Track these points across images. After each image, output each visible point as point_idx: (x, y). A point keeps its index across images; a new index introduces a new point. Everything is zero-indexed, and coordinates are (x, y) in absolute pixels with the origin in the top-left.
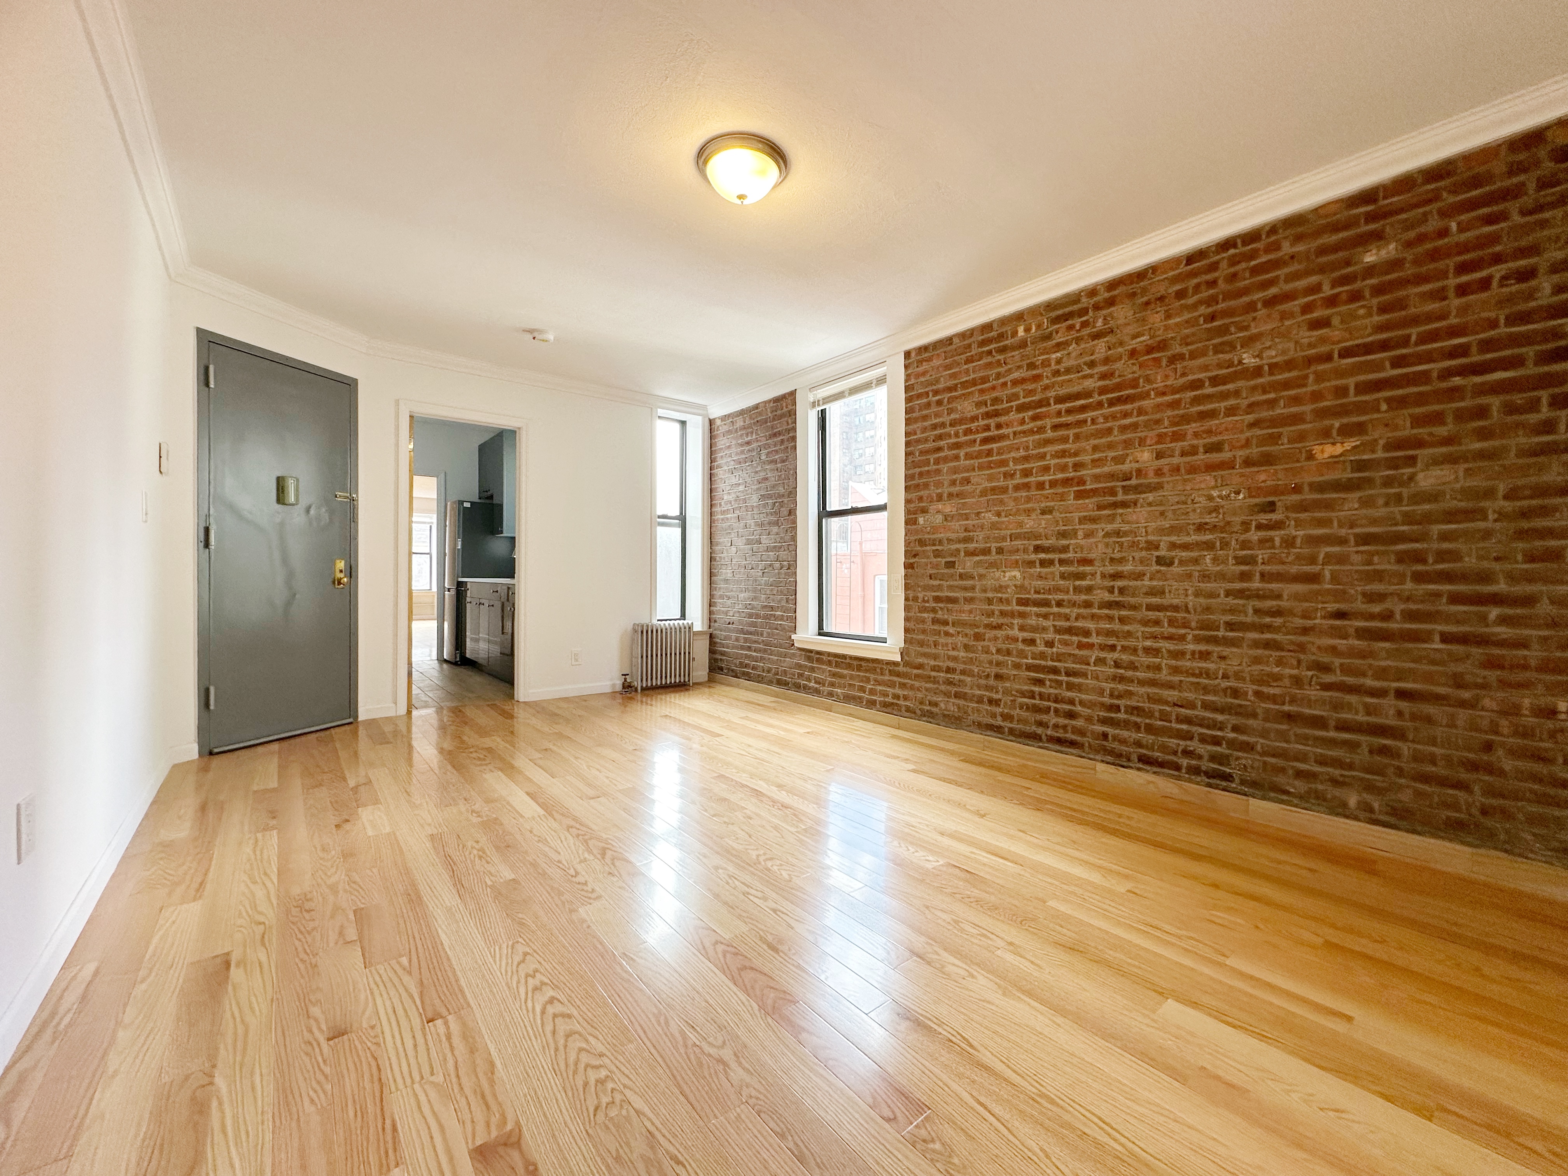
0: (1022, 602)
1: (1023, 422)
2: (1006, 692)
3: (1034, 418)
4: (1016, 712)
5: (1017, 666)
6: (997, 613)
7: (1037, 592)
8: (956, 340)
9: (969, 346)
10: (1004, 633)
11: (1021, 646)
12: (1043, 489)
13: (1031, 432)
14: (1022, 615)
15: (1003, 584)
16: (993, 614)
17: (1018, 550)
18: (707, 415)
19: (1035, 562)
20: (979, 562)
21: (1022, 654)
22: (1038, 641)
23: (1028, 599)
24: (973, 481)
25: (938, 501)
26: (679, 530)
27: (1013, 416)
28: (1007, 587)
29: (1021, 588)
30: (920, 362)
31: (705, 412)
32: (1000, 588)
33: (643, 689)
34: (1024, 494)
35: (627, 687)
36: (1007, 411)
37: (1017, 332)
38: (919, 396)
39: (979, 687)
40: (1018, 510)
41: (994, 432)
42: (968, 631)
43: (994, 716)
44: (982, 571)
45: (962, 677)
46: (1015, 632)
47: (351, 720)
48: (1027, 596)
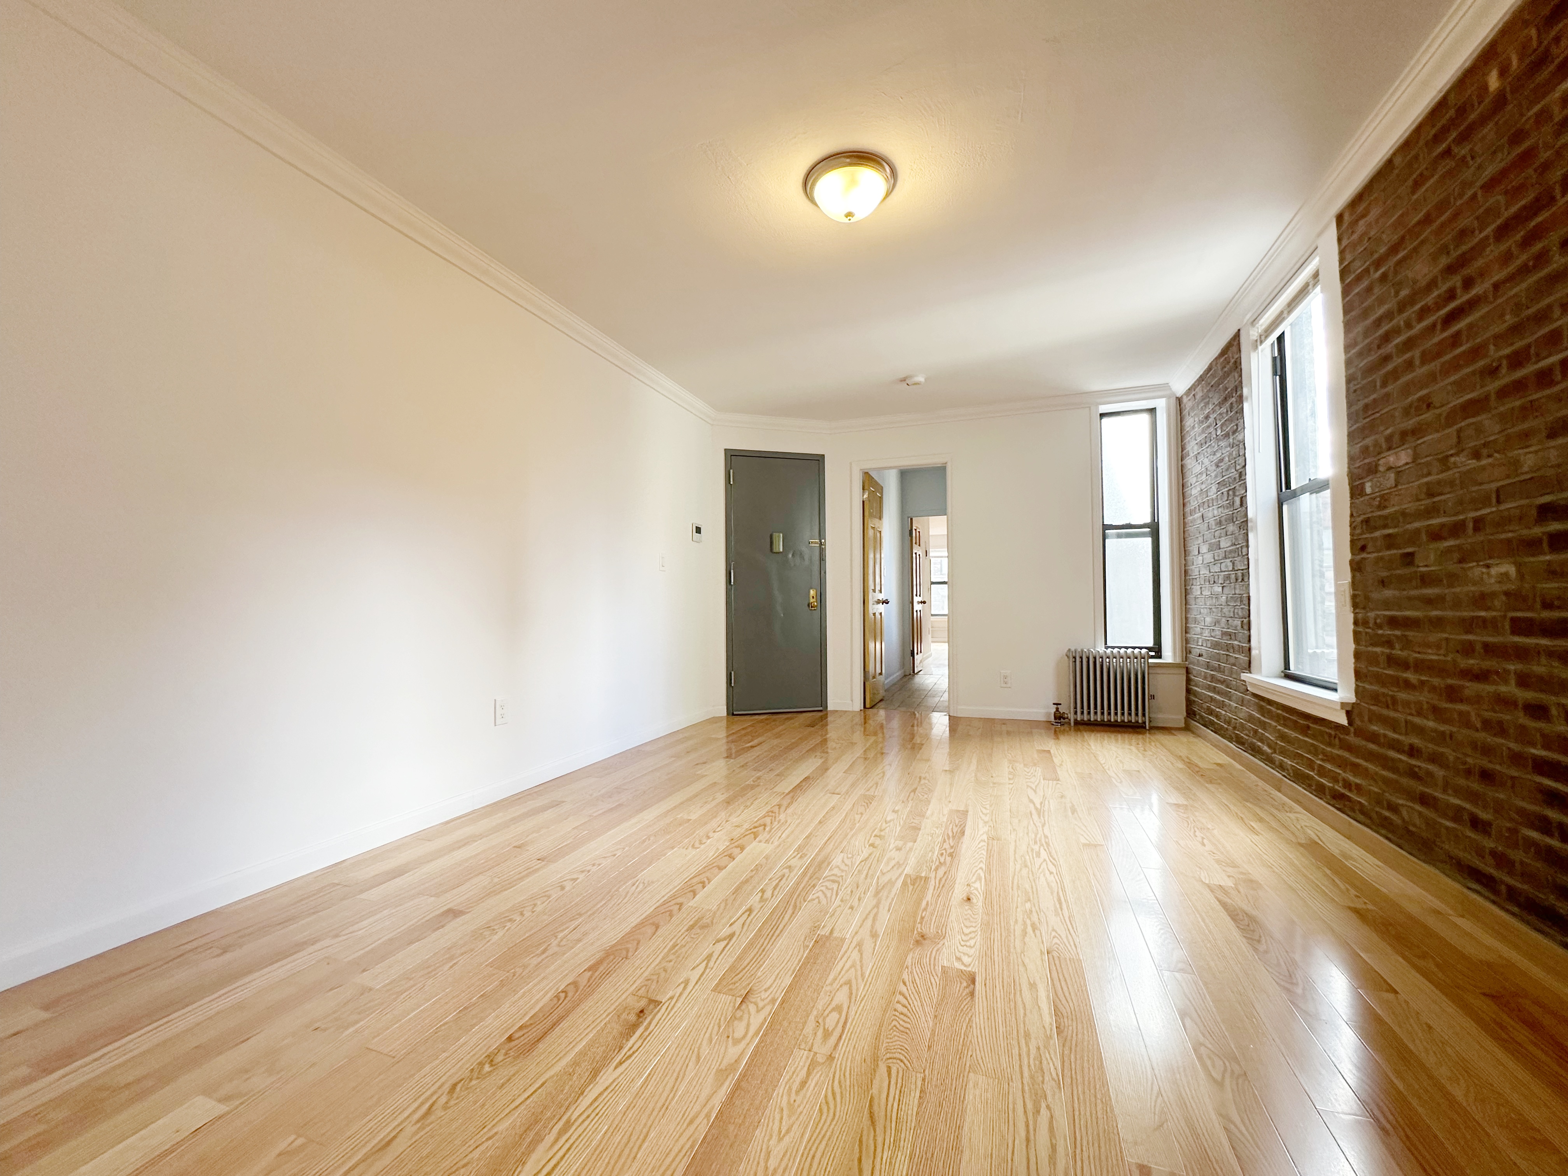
0: (1520, 627)
1: (1507, 258)
2: (1499, 808)
3: (1526, 243)
4: (1517, 855)
5: (1517, 759)
6: (1478, 647)
7: (1547, 605)
8: (1398, 161)
9: (1416, 157)
10: (1491, 688)
11: (1523, 719)
12: (1552, 383)
13: (1524, 271)
14: (1522, 654)
15: (1486, 589)
16: (1473, 651)
17: (1510, 520)
18: (1174, 394)
19: (1540, 541)
20: (1449, 550)
21: (1523, 736)
22: (1554, 711)
23: (1531, 620)
24: (1436, 400)
25: (1389, 449)
26: (1149, 541)
27: (1493, 251)
28: (1493, 595)
29: (1515, 597)
30: (1355, 223)
31: (1168, 392)
32: (1482, 600)
33: (1077, 723)
34: (1518, 403)
35: (1059, 717)
36: (1482, 245)
37: (1485, 87)
38: (1359, 279)
39: (1458, 791)
40: (1508, 438)
41: (1462, 298)
42: (1436, 681)
43: (1480, 852)
44: (1452, 567)
45: (1431, 767)
46: (1510, 689)
47: (821, 708)
48: (1529, 615)
